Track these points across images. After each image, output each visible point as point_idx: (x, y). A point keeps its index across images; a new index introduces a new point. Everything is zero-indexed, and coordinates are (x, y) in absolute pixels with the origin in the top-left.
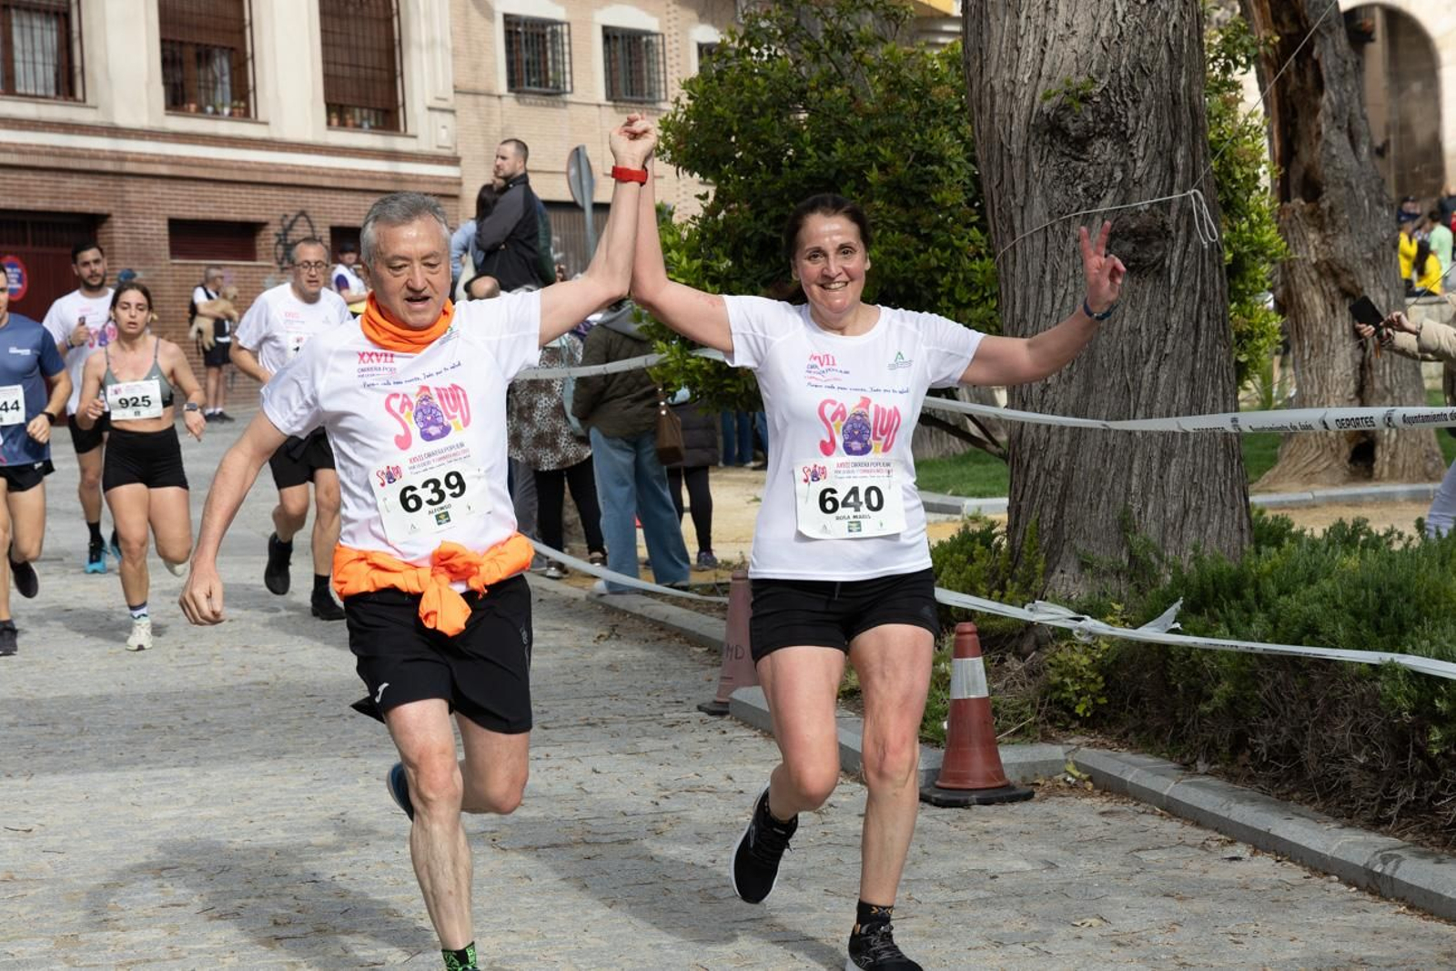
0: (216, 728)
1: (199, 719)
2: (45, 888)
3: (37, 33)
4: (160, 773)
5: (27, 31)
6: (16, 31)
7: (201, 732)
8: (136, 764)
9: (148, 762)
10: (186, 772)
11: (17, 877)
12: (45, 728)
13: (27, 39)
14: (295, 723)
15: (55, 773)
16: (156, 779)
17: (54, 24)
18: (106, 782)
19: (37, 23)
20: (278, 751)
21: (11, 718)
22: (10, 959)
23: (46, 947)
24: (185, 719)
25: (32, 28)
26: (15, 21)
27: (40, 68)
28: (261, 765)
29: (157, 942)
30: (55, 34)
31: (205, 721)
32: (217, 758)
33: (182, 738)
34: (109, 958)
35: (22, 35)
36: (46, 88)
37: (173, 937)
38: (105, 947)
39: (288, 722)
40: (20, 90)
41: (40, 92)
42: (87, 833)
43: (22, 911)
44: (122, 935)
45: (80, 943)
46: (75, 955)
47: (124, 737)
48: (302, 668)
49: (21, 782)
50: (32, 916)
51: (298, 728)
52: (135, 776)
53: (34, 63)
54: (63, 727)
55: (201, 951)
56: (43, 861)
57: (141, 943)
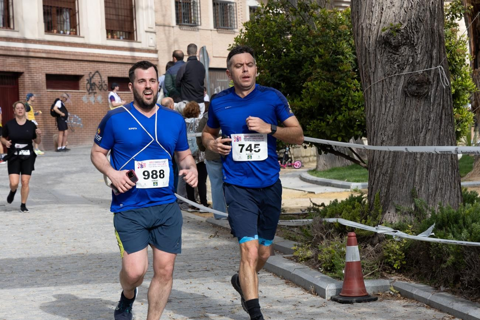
0: (64, 271)
7: (58, 273)
8: (33, 285)
9: (38, 284)
10: (52, 288)
18: (22, 292)
20: (88, 280)
24: (52, 268)
28: (81, 286)
31: (59, 268)
33: (51, 275)
39: (91, 269)
51: (95, 271)
52: (33, 290)
54: (5, 271)
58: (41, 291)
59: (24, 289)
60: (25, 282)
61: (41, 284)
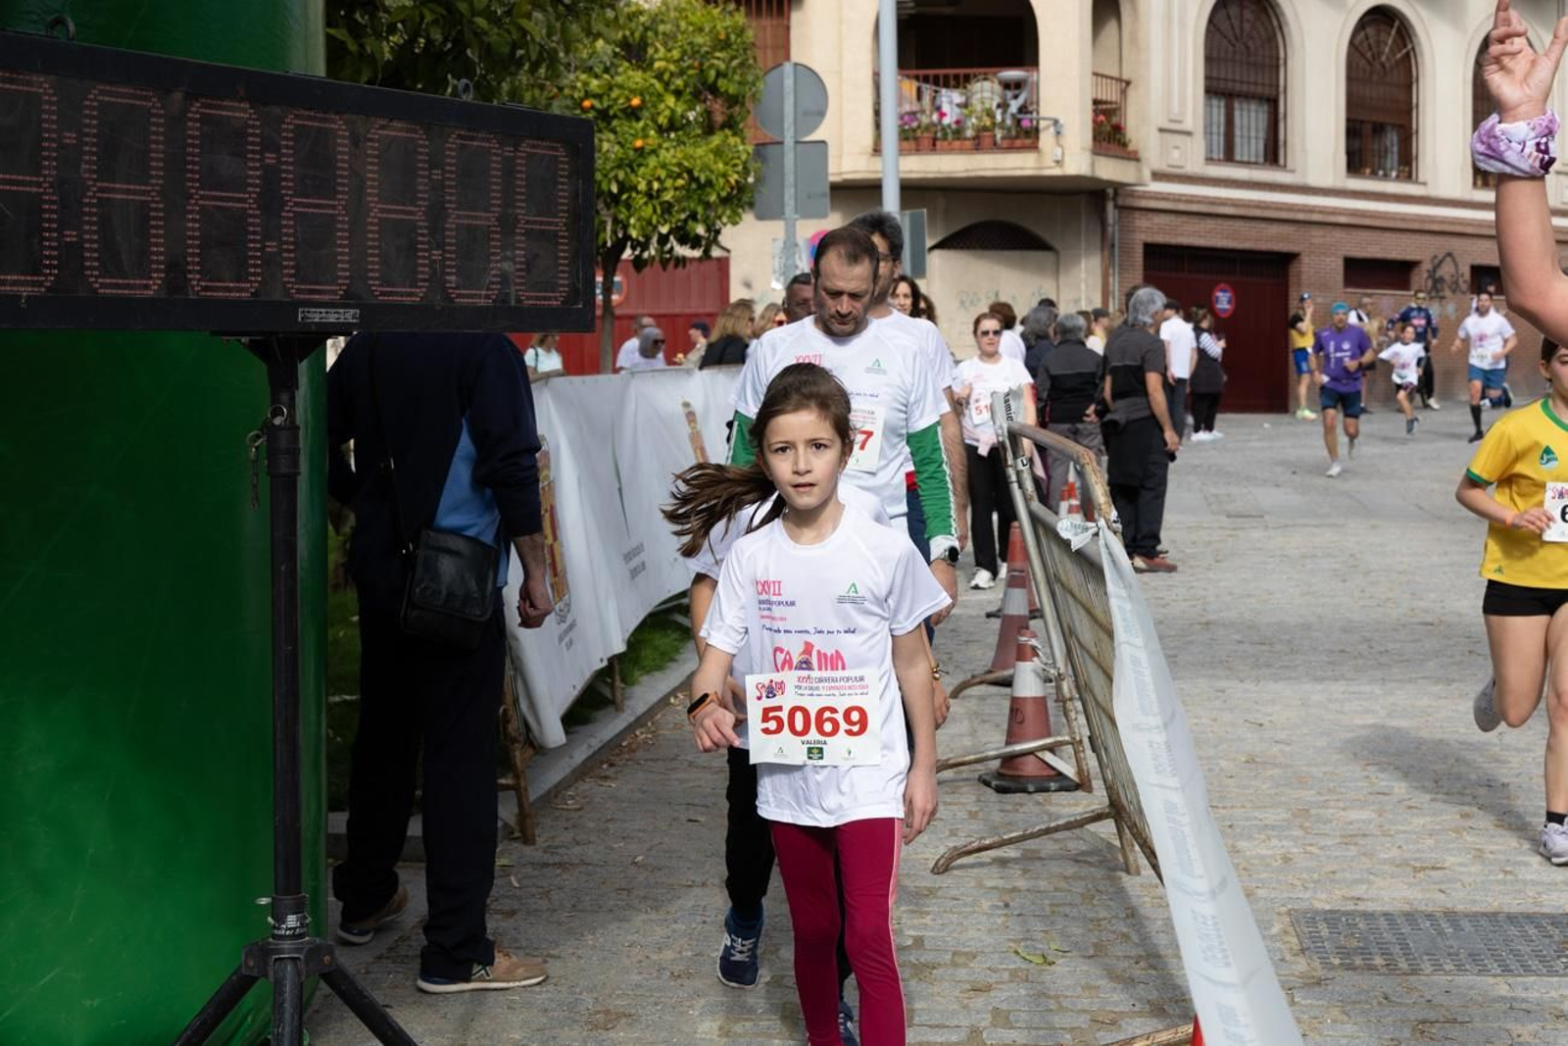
0: (1396, 657)
1: (1383, 649)
2: (1277, 771)
4: (1356, 688)
7: (1384, 659)
9: (1347, 680)
10: (1377, 690)
11: (1258, 760)
12: (1264, 648)
14: (1458, 658)
15: (1276, 681)
18: (1317, 692)
20: (1447, 679)
21: (1238, 637)
22: (1259, 823)
23: (1284, 815)
24: (1371, 647)
28: (1437, 689)
29: (1370, 822)
31: (1386, 651)
32: (1400, 681)
33: (1370, 663)
34: (1334, 830)
37: (1381, 819)
38: (1331, 821)
39: (1452, 657)
42: (1306, 731)
43: (1264, 787)
44: (1342, 813)
45: (1311, 816)
46: (1307, 824)
47: (1326, 659)
48: (1460, 615)
49: (1251, 687)
50: (1273, 791)
51: (1462, 662)
52: (1338, 688)
54: (1278, 647)
55: (1405, 832)
56: (1276, 748)
57: (1358, 821)
58: (1354, 693)
59: (1319, 687)
60: (1319, 673)
61: (1352, 680)
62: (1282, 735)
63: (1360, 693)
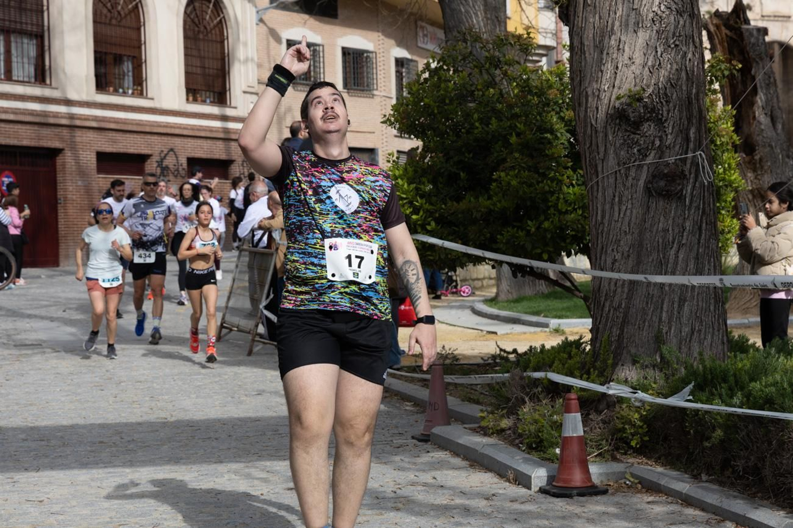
0: (140, 444)
1: (130, 439)
3: (25, 46)
5: (19, 45)
6: (13, 45)
7: (131, 446)
8: (97, 464)
12: (43, 443)
13: (20, 49)
16: (109, 473)
17: (35, 41)
19: (25, 41)
24: (122, 439)
25: (22, 43)
26: (12, 39)
27: (26, 66)
30: (35, 47)
31: (133, 440)
32: (143, 461)
35: (17, 47)
36: (29, 77)
40: (15, 78)
41: (26, 79)
42: (74, 503)
47: (89, 448)
53: (23, 63)
54: (53, 442)
56: (52, 519)
62: (56, 508)
63: (115, 473)
